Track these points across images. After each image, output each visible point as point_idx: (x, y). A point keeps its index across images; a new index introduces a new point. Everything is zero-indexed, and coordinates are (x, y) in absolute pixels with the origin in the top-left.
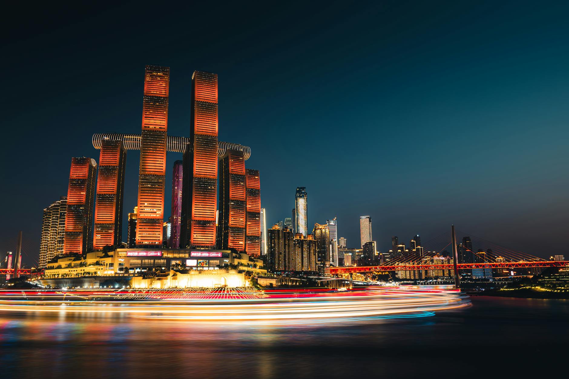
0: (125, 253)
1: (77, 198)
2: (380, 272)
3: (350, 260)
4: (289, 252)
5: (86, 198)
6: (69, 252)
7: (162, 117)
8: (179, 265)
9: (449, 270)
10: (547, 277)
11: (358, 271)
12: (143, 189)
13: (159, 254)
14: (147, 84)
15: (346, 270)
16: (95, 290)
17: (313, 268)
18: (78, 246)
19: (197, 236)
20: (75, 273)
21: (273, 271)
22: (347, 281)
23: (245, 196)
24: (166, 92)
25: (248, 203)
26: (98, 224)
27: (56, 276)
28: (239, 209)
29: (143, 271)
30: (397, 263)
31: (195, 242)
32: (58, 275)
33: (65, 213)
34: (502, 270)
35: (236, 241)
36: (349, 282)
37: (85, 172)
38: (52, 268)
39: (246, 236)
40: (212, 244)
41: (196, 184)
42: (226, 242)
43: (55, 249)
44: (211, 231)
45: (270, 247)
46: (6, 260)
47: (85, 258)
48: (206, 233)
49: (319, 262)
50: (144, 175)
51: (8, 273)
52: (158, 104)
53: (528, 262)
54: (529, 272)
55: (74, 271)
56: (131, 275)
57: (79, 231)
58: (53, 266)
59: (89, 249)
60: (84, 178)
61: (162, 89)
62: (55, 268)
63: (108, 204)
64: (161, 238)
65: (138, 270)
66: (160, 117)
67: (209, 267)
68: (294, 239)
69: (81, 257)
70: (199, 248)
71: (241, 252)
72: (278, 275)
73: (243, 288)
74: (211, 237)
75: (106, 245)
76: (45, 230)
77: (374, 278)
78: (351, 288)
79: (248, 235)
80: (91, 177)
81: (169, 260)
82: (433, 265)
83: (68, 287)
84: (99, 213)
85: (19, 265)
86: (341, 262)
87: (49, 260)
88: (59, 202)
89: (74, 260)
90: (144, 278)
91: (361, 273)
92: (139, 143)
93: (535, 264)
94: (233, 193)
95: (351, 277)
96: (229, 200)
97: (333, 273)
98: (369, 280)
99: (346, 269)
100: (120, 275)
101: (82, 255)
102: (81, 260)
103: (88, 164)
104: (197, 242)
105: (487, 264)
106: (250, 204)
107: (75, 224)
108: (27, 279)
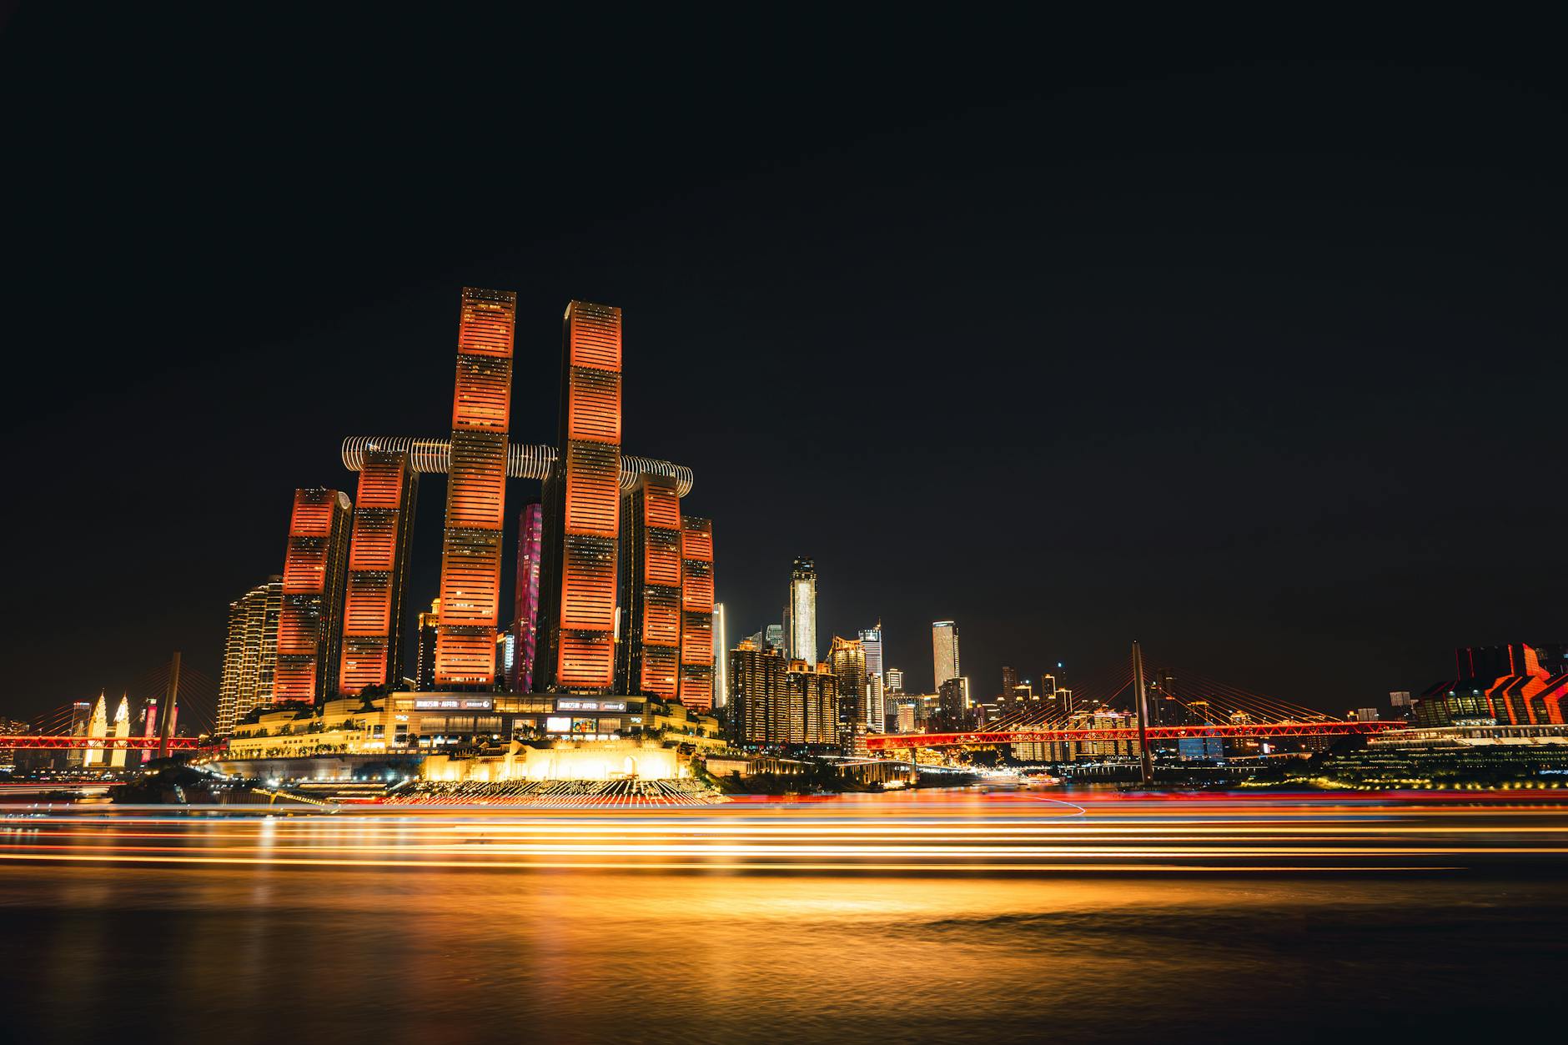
0: (411, 702)
1: (305, 578)
2: (978, 745)
3: (911, 719)
4: (775, 700)
5: (326, 578)
6: (284, 699)
7: (497, 401)
8: (531, 728)
9: (1129, 742)
10: (1343, 757)
11: (928, 745)
12: (453, 559)
13: (486, 705)
14: (466, 329)
15: (902, 742)
16: (342, 786)
17: (830, 737)
18: (306, 686)
19: (571, 666)
20: (298, 746)
21: (741, 742)
22: (904, 765)
23: (679, 576)
24: (507, 346)
25: (685, 592)
26: (352, 637)
27: (255, 754)
28: (666, 605)
29: (449, 742)
30: (1015, 726)
31: (566, 678)
32: (259, 750)
33: (278, 612)
34: (1245, 742)
35: (658, 677)
36: (908, 769)
37: (324, 521)
38: (246, 735)
39: (681, 665)
40: (604, 682)
41: (570, 548)
42: (637, 678)
43: (254, 693)
44: (604, 653)
45: (735, 691)
46: (143, 718)
47: (320, 713)
48: (591, 657)
49: (843, 724)
50: (456, 529)
51: (146, 745)
52: (489, 372)
53: (1302, 725)
54: (1304, 746)
55: (296, 742)
56: (422, 752)
57: (309, 652)
58: (249, 732)
59: (329, 693)
60: (322, 535)
61: (499, 340)
62: (252, 735)
63: (374, 592)
64: (492, 670)
65: (439, 741)
66: (493, 401)
67: (597, 733)
68: (788, 672)
69: (312, 711)
70: (576, 692)
71: (670, 701)
72: (751, 752)
73: (674, 780)
74: (603, 668)
75: (367, 684)
76: (231, 651)
77: (963, 758)
78: (912, 781)
79: (685, 662)
80: (338, 534)
81: (508, 718)
82: (1094, 730)
83: (281, 780)
84: (353, 613)
85: (171, 729)
86: (891, 723)
87: (240, 719)
88: (264, 587)
89: (297, 718)
90: (452, 758)
91: (936, 749)
92: (447, 458)
93: (1316, 727)
94: (652, 568)
95: (914, 756)
96: (643, 585)
97: (874, 748)
98: (953, 763)
99: (902, 739)
100: (399, 752)
101: (314, 707)
102: (311, 717)
103: (331, 505)
104: (571, 678)
105: (1211, 727)
106: (691, 593)
107: (300, 638)
108: (188, 760)
